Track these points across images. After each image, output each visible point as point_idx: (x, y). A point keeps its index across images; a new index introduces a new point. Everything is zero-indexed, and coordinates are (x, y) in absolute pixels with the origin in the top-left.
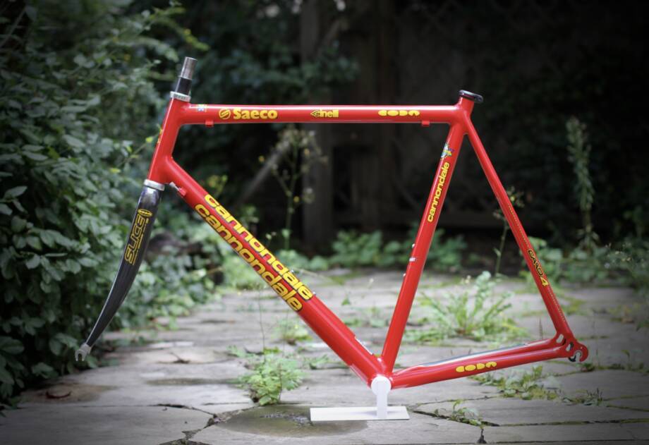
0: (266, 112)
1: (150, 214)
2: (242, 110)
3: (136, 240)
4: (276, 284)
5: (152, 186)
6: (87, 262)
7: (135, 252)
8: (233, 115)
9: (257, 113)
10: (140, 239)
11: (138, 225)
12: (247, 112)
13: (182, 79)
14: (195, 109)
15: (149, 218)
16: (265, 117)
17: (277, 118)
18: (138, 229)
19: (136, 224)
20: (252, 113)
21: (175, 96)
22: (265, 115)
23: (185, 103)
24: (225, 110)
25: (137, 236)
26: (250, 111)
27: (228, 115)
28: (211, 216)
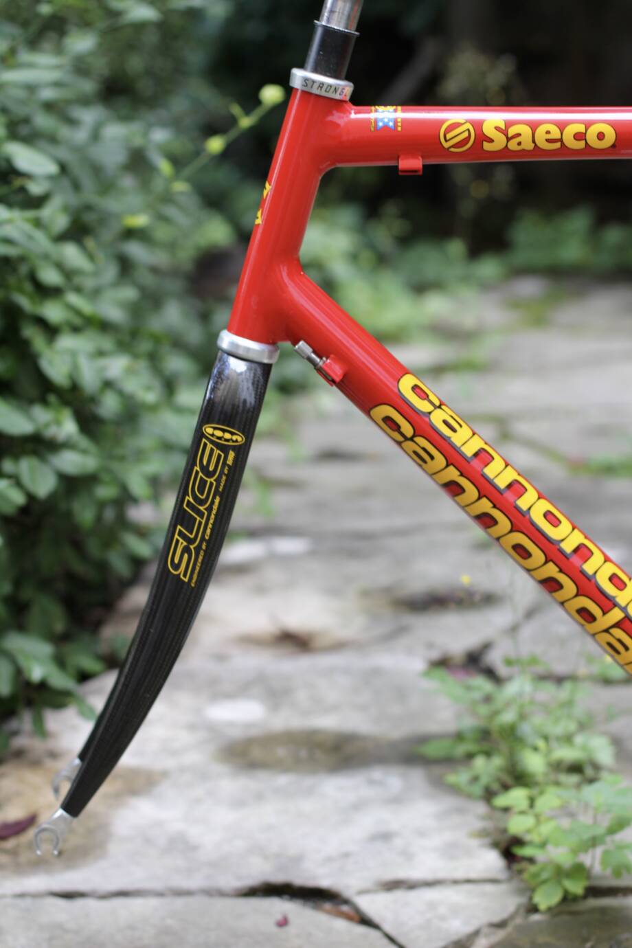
0: (581, 128)
1: (239, 438)
2: (509, 124)
3: (201, 514)
4: (607, 631)
5: (241, 352)
6: (71, 462)
7: (198, 549)
8: (482, 138)
9: (555, 133)
10: (210, 509)
11: (205, 469)
12: (525, 130)
13: (328, 31)
14: (368, 121)
15: (234, 448)
16: (581, 145)
17: (614, 146)
18: (203, 482)
19: (197, 468)
20: (541, 131)
21: (306, 80)
22: (579, 136)
23: (338, 104)
24: (455, 125)
25: (202, 502)
26: (534, 126)
27: (465, 142)
28: (418, 439)
